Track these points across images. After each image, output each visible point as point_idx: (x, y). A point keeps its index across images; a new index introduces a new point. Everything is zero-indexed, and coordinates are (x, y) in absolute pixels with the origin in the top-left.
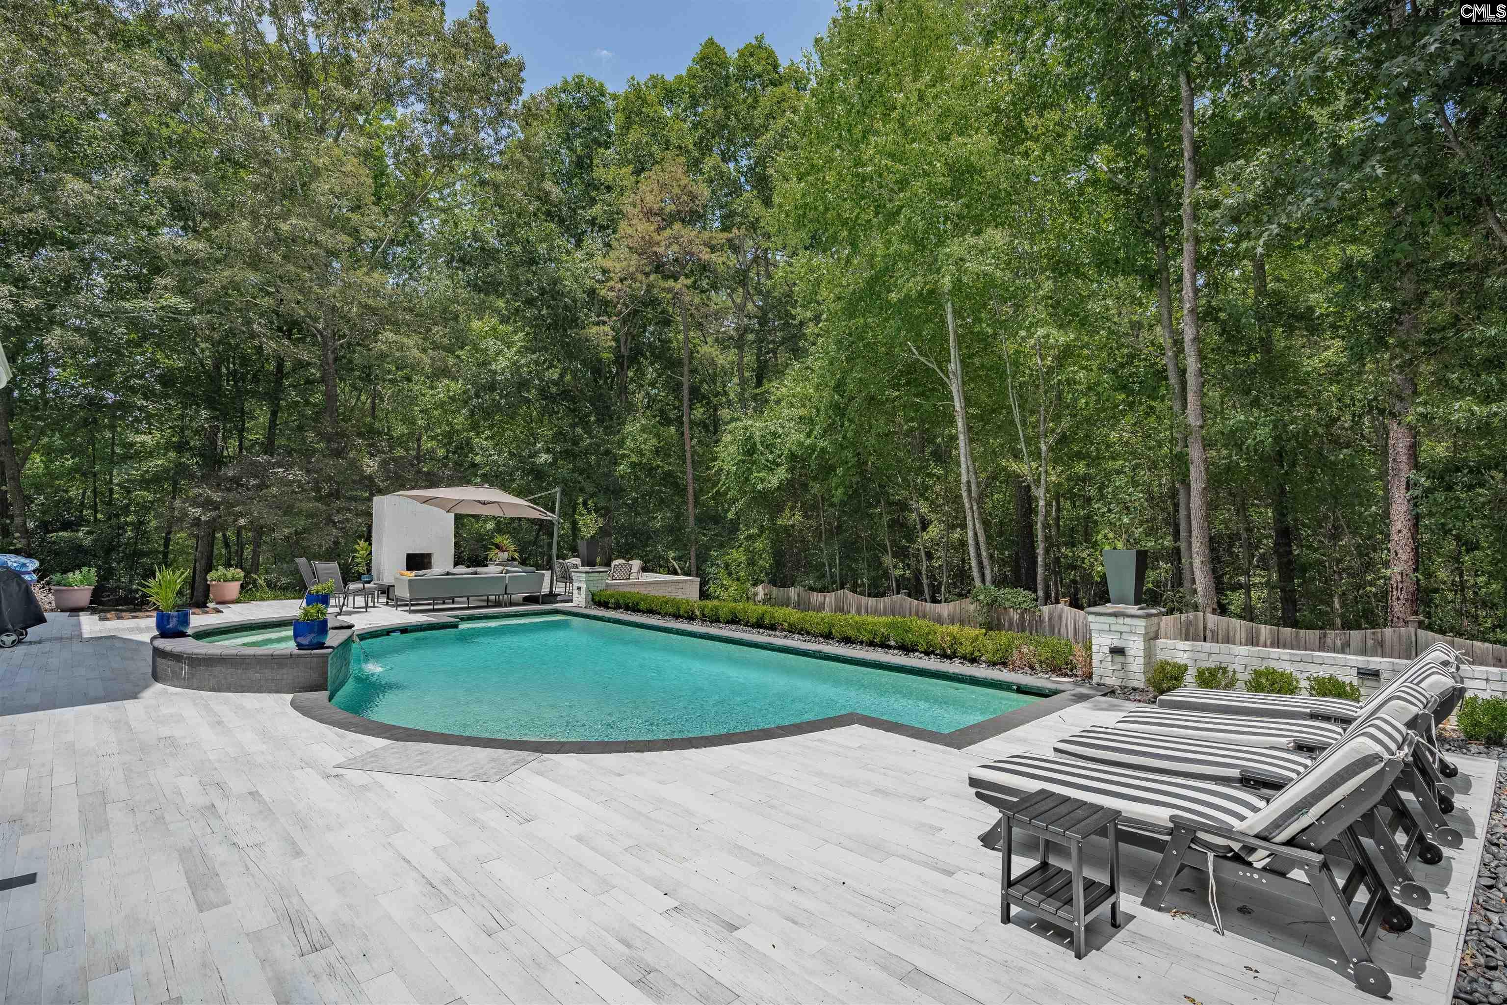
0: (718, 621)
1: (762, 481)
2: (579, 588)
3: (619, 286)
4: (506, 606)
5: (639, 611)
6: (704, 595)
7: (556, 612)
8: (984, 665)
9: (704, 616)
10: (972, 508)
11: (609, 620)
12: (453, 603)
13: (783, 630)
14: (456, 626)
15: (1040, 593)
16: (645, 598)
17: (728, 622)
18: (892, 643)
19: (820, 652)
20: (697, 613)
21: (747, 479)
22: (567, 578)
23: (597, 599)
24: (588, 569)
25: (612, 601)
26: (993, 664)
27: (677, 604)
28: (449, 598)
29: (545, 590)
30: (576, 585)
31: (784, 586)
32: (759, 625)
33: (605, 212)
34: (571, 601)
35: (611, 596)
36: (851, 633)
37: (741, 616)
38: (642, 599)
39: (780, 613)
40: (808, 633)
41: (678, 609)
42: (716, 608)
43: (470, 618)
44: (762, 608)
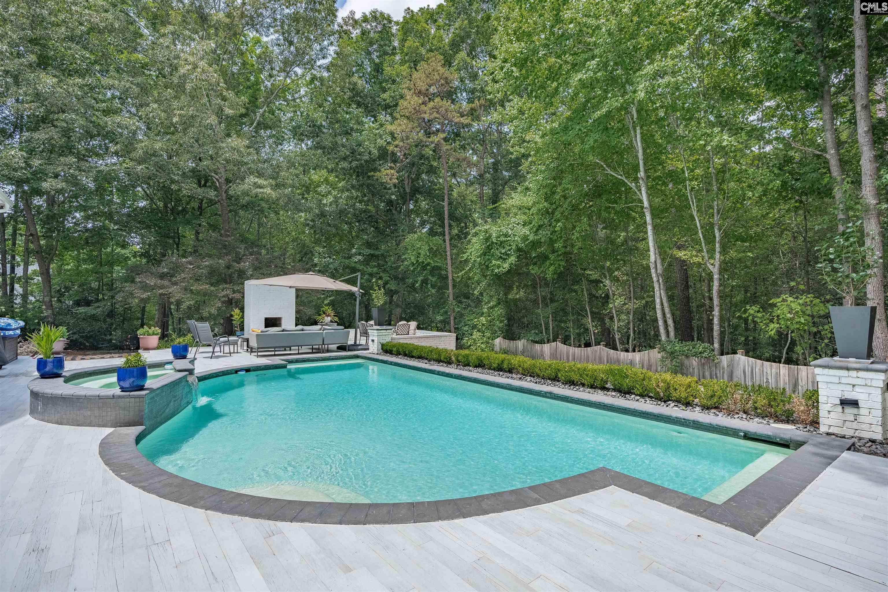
0: (468, 365)
1: (499, 267)
2: (373, 341)
3: (401, 144)
4: (323, 352)
5: (413, 357)
6: (459, 346)
7: (357, 357)
8: (698, 409)
9: (459, 361)
10: (658, 281)
11: (391, 363)
12: (290, 350)
13: (518, 373)
14: (284, 367)
15: (716, 345)
16: (417, 348)
17: (476, 367)
18: (608, 385)
19: (551, 393)
20: (453, 359)
21: (487, 267)
22: (365, 333)
23: (385, 348)
24: (378, 327)
25: (395, 349)
26: (706, 408)
27: (439, 352)
28: (288, 347)
29: (351, 342)
30: (371, 338)
31: (514, 339)
32: (500, 369)
33: (391, 96)
34: (368, 349)
35: (394, 346)
36: (575, 377)
37: (486, 362)
38: (415, 349)
39: (515, 360)
40: (538, 376)
41: (440, 355)
42: (467, 356)
43: (297, 361)
44: (502, 356)
